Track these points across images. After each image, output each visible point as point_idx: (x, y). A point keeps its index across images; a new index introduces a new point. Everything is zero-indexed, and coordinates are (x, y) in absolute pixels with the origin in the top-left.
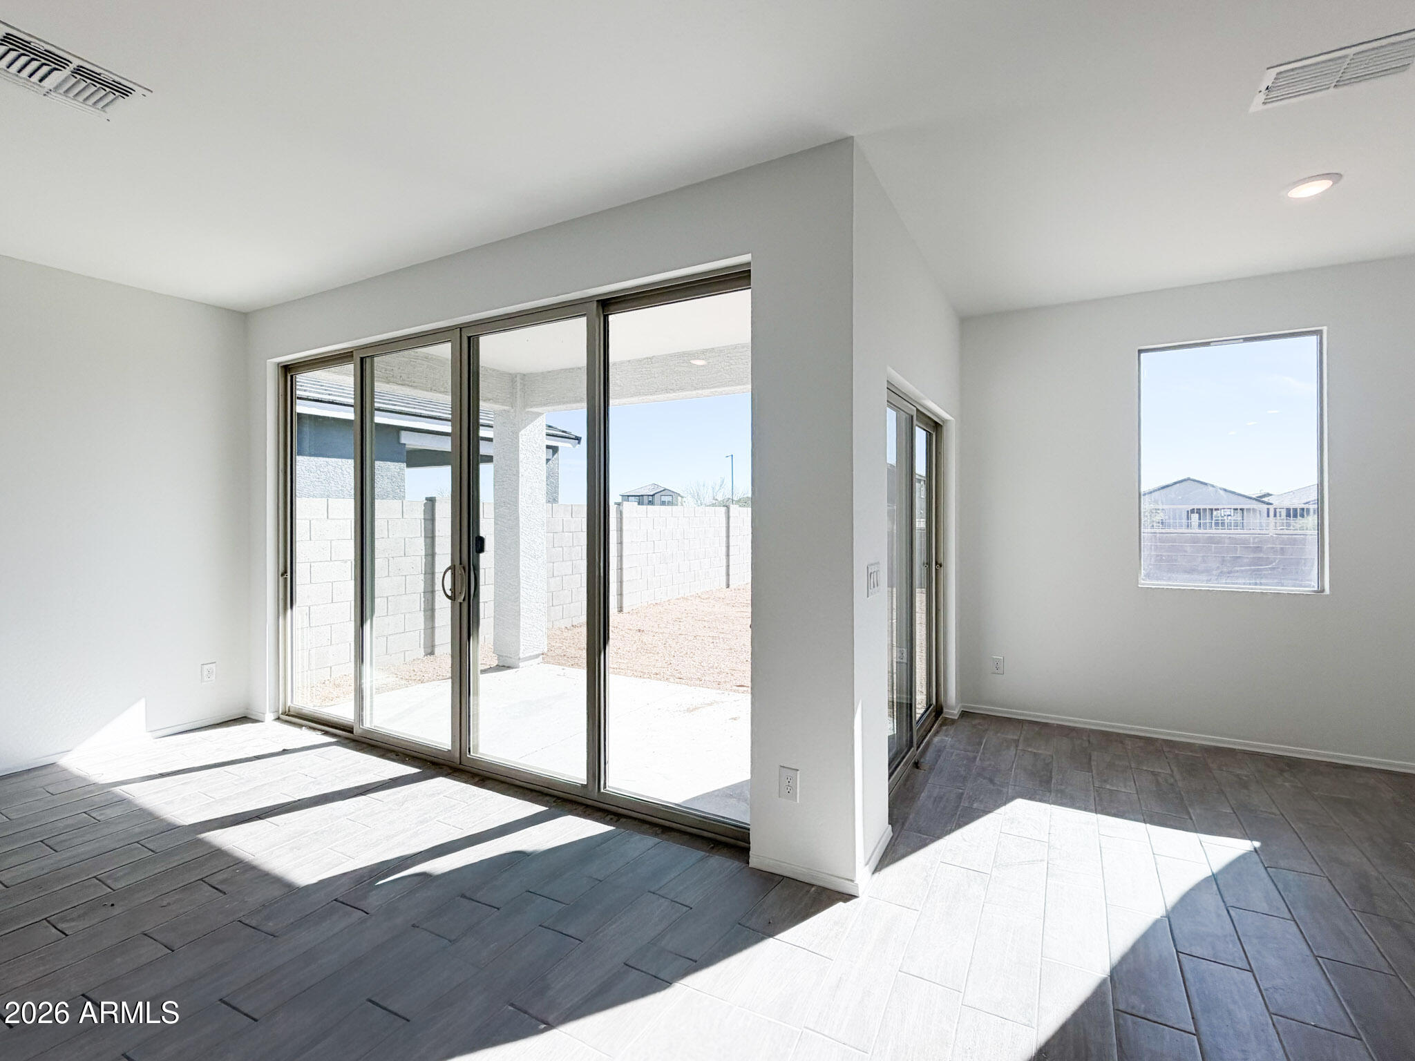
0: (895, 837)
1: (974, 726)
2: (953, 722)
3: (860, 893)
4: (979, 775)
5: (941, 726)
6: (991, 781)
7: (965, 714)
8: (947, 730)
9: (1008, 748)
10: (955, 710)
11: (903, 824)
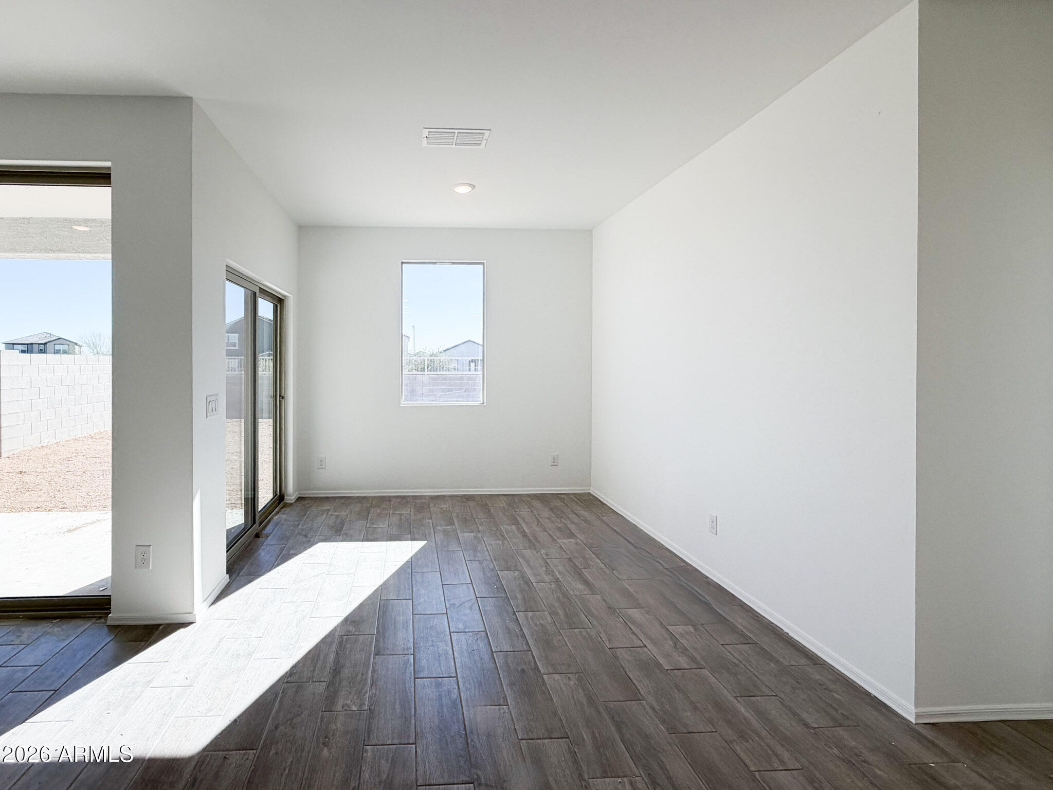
0: (231, 582)
1: (304, 505)
2: (291, 504)
3: (197, 620)
4: (299, 534)
5: (282, 508)
6: (306, 536)
7: (300, 499)
8: (285, 511)
9: (322, 515)
10: (292, 496)
11: (239, 573)
